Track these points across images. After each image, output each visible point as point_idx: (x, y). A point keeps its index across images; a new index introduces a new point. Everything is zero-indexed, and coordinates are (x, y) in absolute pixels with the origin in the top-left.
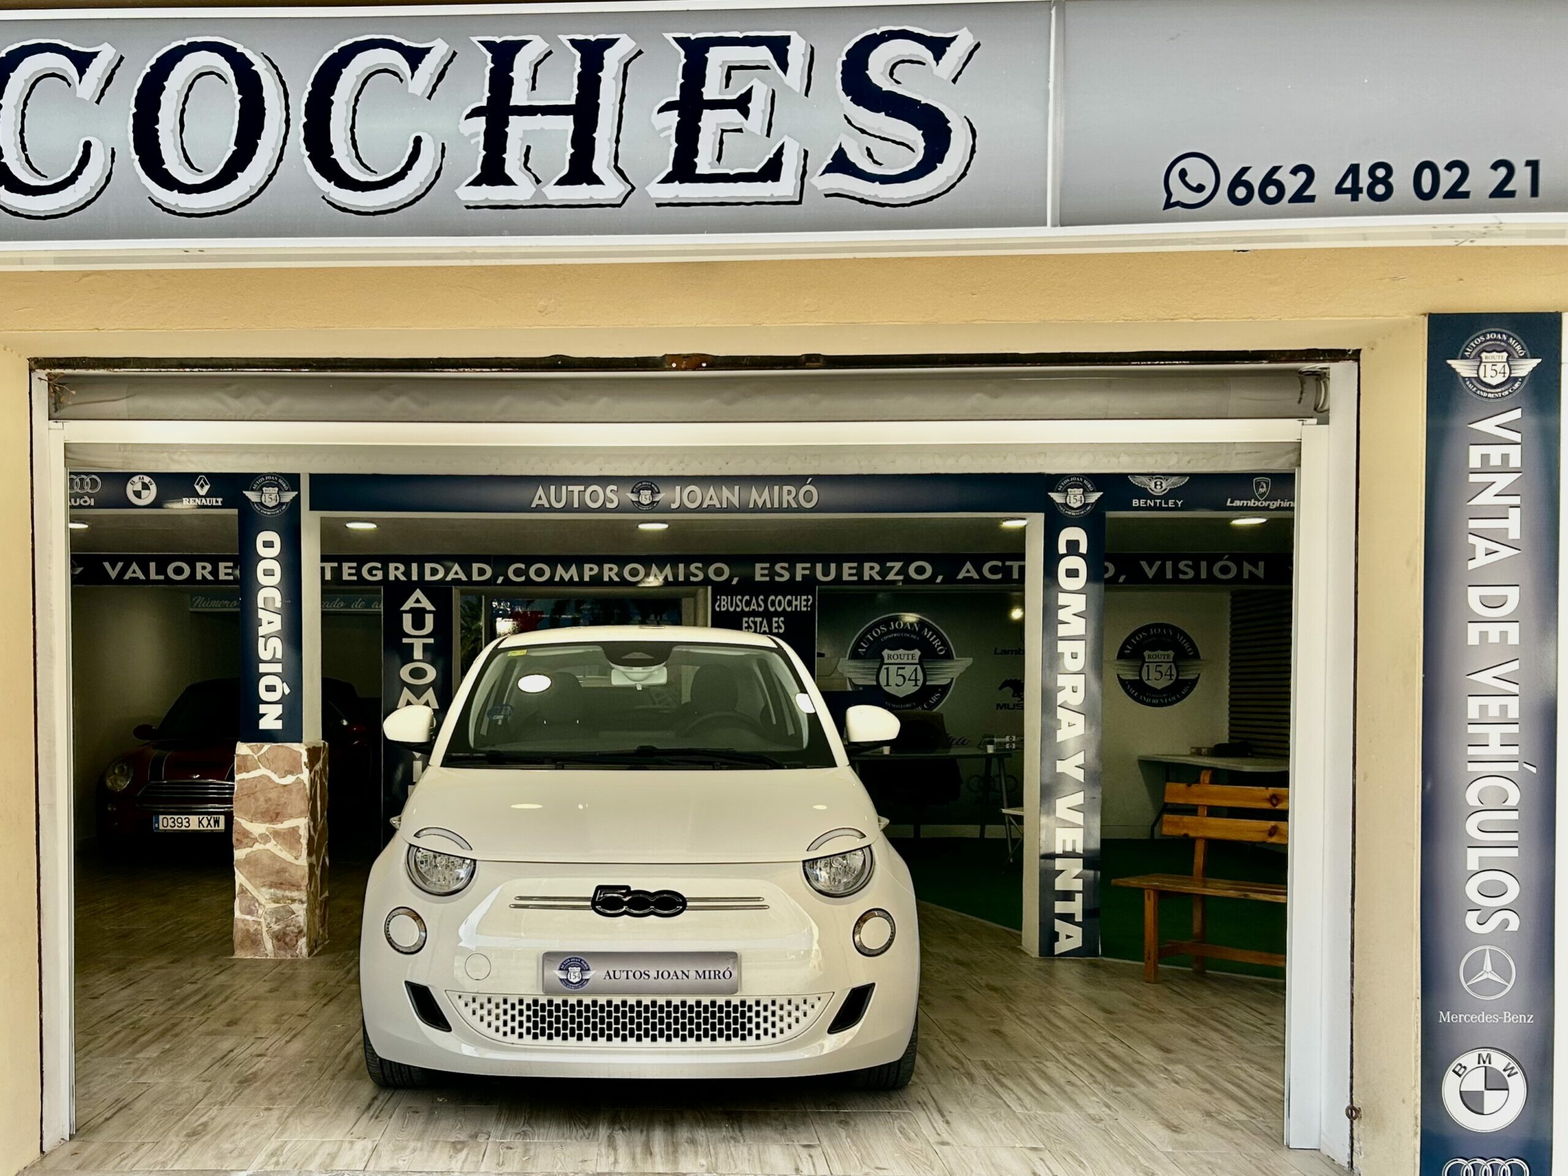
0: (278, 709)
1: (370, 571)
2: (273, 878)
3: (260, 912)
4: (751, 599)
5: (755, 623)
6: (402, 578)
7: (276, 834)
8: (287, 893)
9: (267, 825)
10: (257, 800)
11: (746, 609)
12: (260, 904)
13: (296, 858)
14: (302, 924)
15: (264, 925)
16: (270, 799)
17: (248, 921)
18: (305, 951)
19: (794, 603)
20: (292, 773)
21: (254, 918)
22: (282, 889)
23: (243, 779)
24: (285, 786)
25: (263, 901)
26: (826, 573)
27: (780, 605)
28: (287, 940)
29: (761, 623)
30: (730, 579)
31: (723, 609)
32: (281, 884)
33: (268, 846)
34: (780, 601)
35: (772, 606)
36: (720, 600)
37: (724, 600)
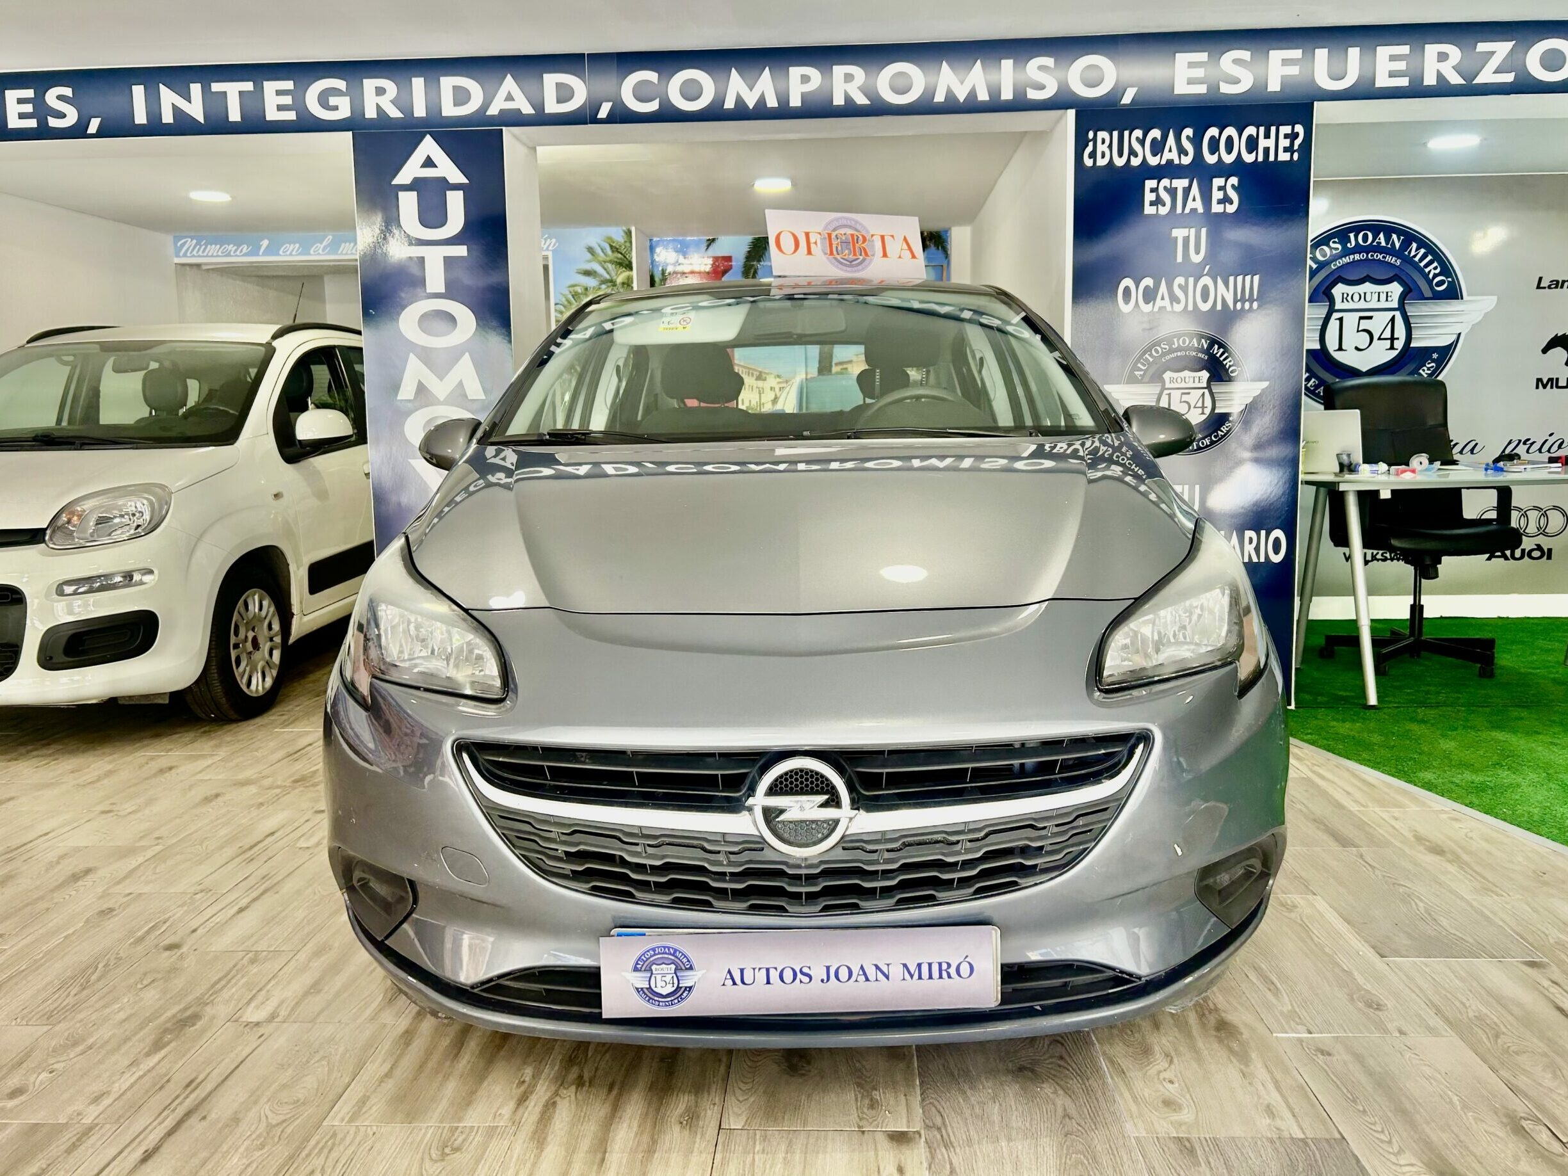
1: (323, 100)
4: (1165, 137)
5: (1172, 192)
6: (394, 113)
11: (1153, 161)
19: (1263, 143)
26: (1337, 73)
27: (1229, 150)
29: (1187, 191)
30: (1118, 91)
31: (1102, 162)
34: (1230, 140)
35: (1212, 152)
36: (1095, 139)
37: (1103, 142)
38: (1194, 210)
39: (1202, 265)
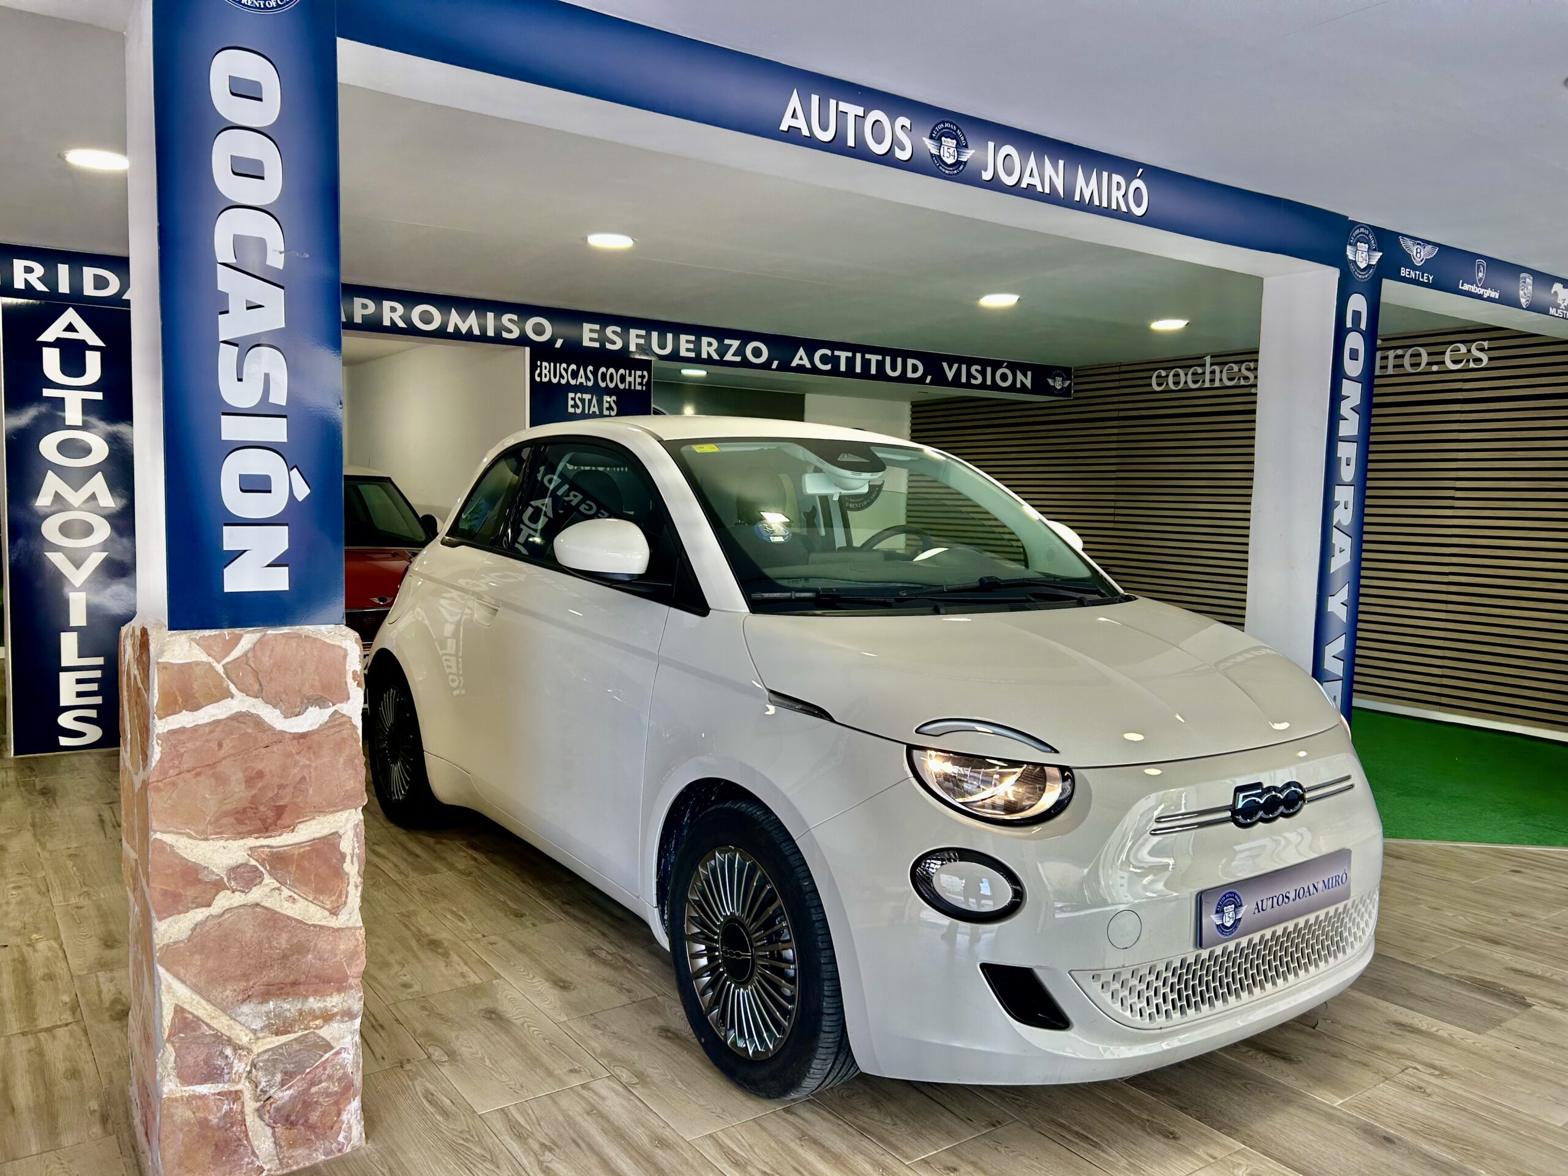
0: (279, 539)
2: (275, 974)
3: (240, 1067)
4: (578, 369)
5: (582, 400)
6: (41, 287)
7: (278, 861)
8: (313, 1003)
9: (251, 842)
10: (221, 780)
11: (573, 382)
12: (237, 1048)
13: (334, 912)
14: (350, 1070)
15: (247, 1095)
16: (260, 774)
17: (202, 1097)
18: (357, 1130)
19: (628, 379)
20: (320, 702)
21: (221, 1087)
22: (297, 995)
23: (182, 730)
24: (303, 736)
25: (244, 1037)
26: (662, 346)
27: (612, 381)
28: (314, 1117)
29: (590, 401)
30: (552, 341)
31: (545, 380)
32: (295, 984)
33: (256, 895)
36: (541, 366)
37: (546, 368)
38: (594, 412)
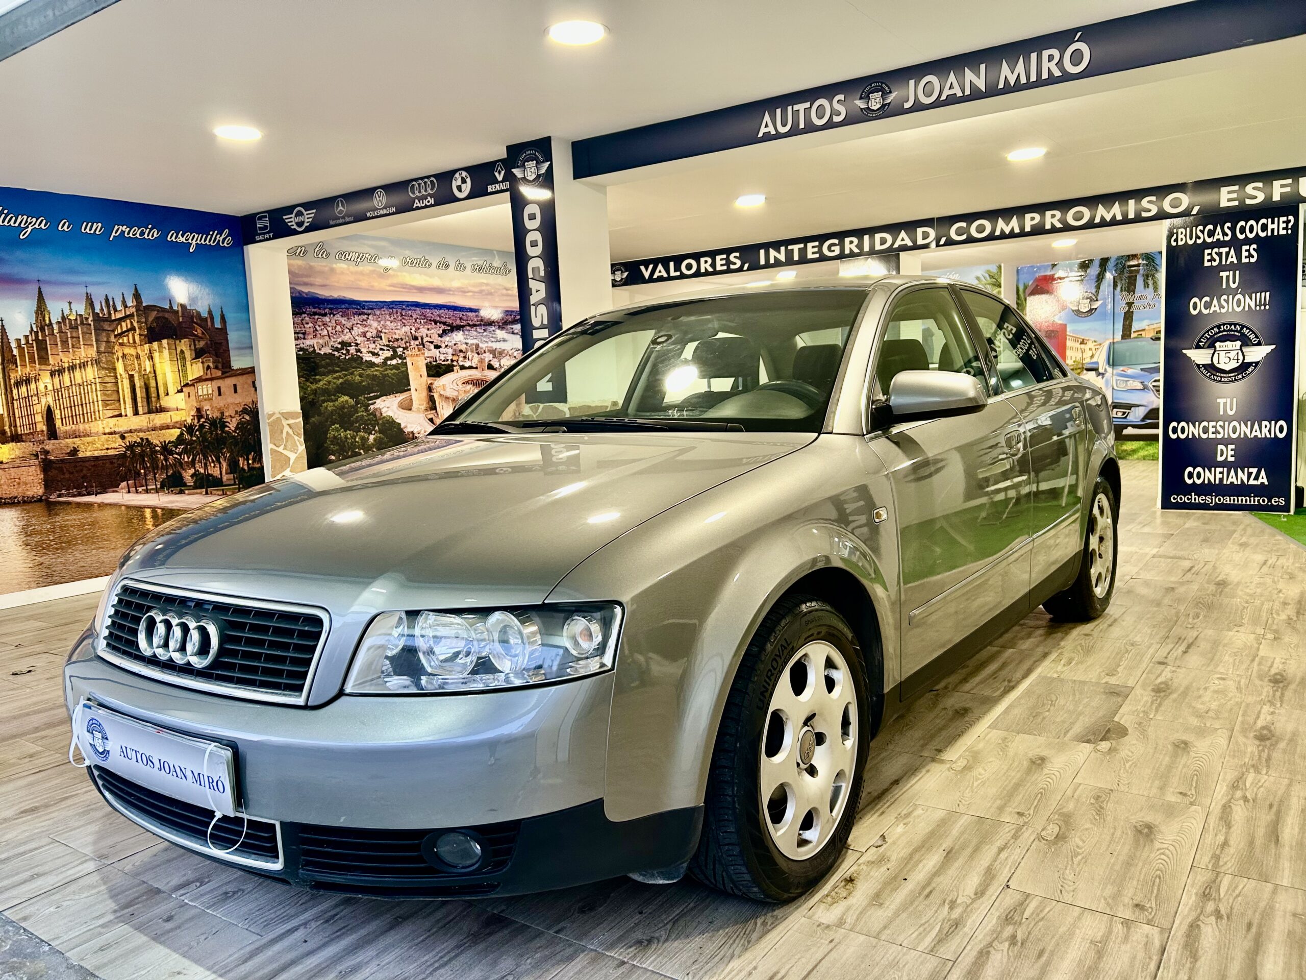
1: (829, 248)
4: (1215, 228)
5: (1220, 255)
11: (1209, 240)
19: (1270, 226)
27: (1251, 231)
29: (1228, 254)
30: (1189, 209)
34: (1252, 226)
35: (1241, 233)
36: (1177, 233)
37: (1182, 233)
38: (1232, 262)
39: (1237, 288)
